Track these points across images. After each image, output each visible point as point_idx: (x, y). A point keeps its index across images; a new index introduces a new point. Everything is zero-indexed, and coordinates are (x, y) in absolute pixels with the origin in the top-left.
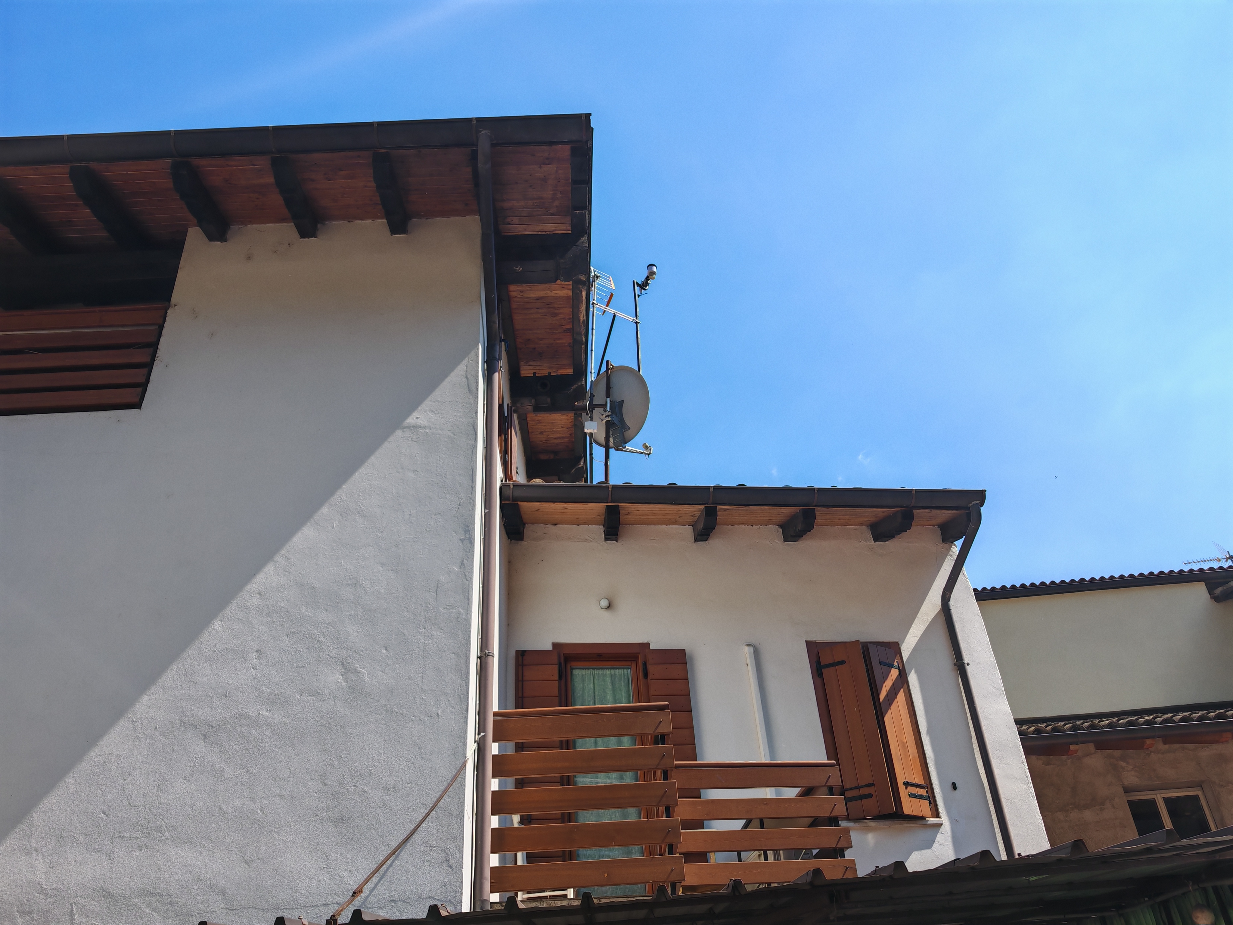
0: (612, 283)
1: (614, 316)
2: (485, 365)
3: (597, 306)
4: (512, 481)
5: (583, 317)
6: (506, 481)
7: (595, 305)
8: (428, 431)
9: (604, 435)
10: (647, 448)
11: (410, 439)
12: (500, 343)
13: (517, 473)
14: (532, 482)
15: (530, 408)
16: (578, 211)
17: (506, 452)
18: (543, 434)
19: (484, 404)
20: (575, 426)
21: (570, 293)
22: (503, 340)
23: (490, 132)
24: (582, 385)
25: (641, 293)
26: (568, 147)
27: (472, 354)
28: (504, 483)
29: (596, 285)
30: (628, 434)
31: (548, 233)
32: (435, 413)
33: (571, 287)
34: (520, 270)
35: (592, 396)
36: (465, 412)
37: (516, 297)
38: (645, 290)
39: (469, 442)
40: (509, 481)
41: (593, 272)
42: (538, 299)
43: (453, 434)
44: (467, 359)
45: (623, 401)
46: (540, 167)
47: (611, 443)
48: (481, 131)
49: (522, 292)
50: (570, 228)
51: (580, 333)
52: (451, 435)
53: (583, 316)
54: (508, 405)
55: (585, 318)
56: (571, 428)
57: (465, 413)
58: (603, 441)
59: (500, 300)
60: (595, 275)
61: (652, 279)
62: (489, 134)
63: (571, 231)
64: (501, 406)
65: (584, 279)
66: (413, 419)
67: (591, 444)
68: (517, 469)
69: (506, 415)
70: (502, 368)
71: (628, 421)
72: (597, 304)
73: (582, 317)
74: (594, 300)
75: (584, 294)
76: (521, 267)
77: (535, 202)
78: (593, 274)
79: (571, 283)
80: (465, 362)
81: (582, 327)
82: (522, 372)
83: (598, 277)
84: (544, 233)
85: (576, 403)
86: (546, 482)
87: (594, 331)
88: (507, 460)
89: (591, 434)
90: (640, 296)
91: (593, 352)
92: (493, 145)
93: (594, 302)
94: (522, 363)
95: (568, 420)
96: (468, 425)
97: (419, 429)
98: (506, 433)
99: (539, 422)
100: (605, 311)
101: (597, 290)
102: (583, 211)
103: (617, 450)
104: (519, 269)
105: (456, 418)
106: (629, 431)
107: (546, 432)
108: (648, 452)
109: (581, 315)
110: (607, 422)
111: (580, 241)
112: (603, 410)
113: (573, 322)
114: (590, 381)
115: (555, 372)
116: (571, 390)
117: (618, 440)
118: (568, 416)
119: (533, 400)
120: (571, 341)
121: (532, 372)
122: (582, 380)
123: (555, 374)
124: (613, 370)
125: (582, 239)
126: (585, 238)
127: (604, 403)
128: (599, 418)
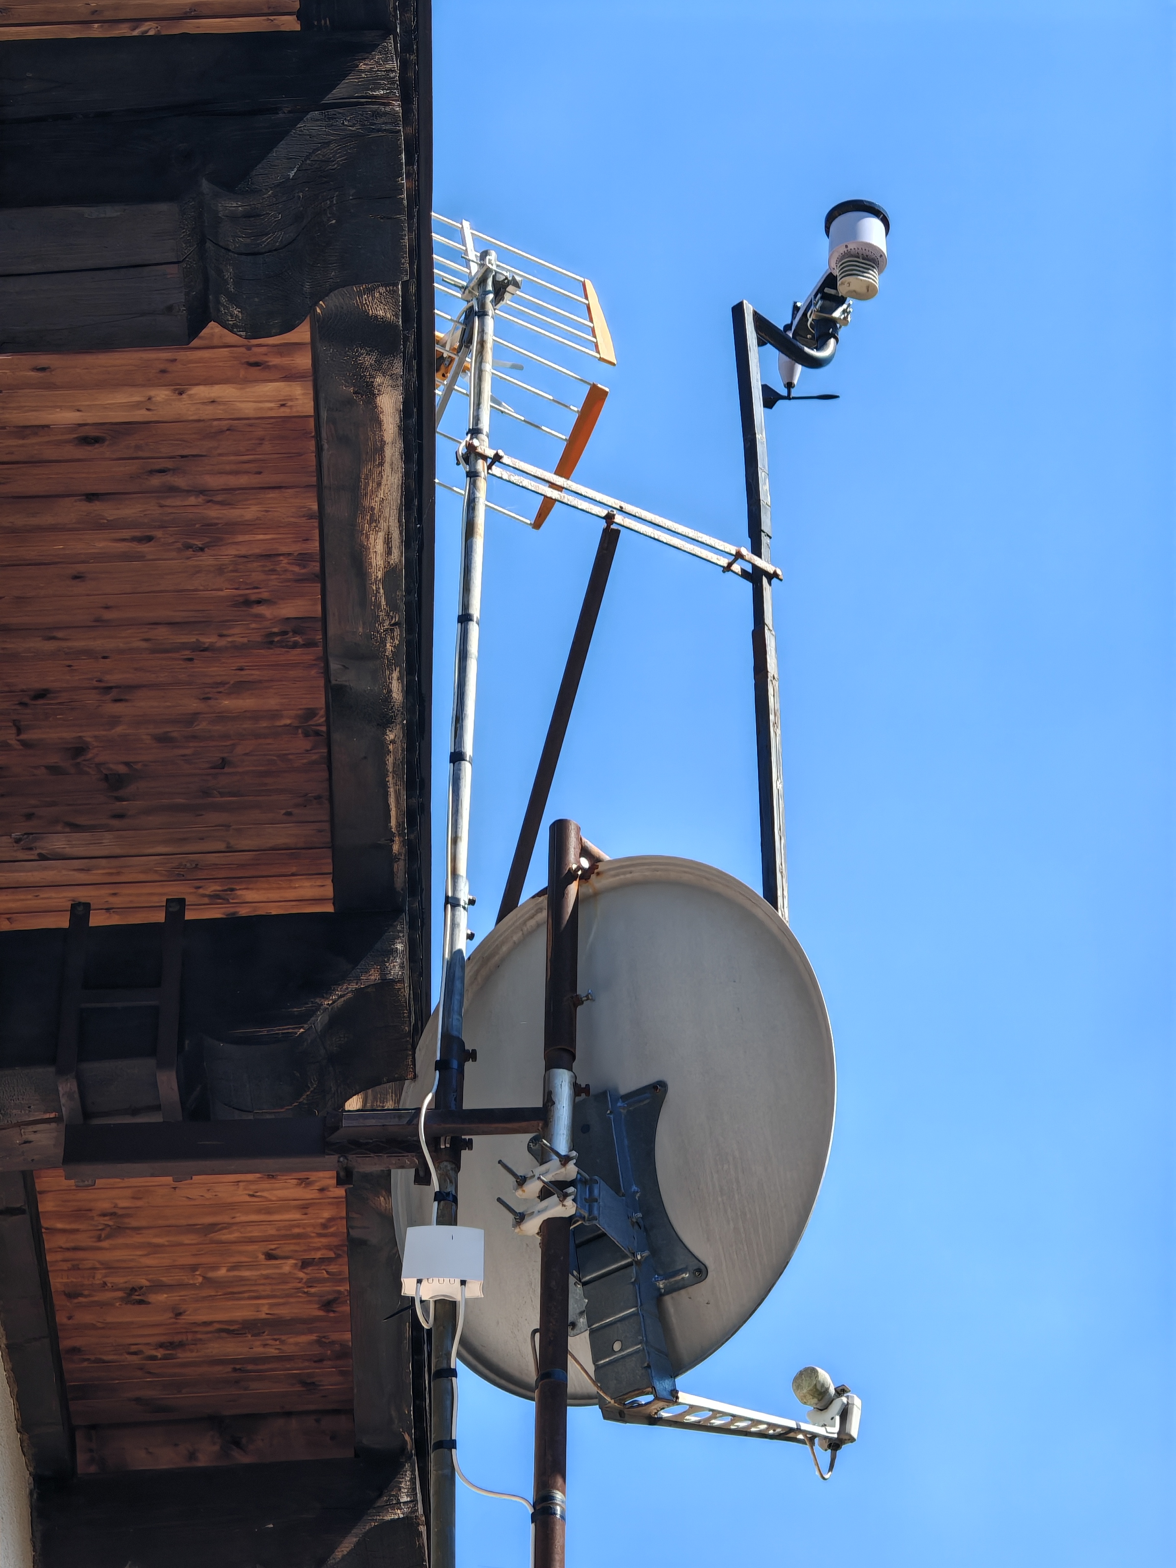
0: (599, 319)
1: (609, 540)
3: (496, 470)
5: (389, 552)
9: (530, 1314)
10: (820, 1399)
15: (47, 1138)
20: (354, 1247)
21: (300, 398)
24: (386, 985)
25: (789, 385)
30: (690, 1307)
33: (304, 361)
35: (455, 1058)
38: (815, 363)
45: (658, 1090)
47: (580, 1371)
51: (367, 654)
53: (388, 541)
55: (396, 556)
58: (524, 1355)
60: (485, 272)
61: (856, 297)
63: (301, 17)
65: (394, 317)
72: (497, 458)
79: (302, 336)
81: (382, 615)
85: (354, 1104)
89: (445, 1310)
90: (780, 403)
91: (468, 770)
93: (476, 442)
99: (117, 1226)
100: (548, 504)
101: (495, 365)
103: (620, 1412)
106: (701, 1291)
107: (169, 1288)
108: (830, 1429)
109: (372, 537)
110: (551, 1228)
111: (351, 79)
112: (530, 1149)
113: (321, 577)
114: (447, 956)
115: (215, 898)
116: (320, 1020)
117: (626, 1349)
118: (305, 1182)
119: (67, 1087)
120: (319, 702)
121: (63, 898)
122: (391, 952)
123: (215, 913)
124: (597, 883)
125: (362, 66)
126: (386, 60)
127: (537, 1102)
128: (499, 1200)
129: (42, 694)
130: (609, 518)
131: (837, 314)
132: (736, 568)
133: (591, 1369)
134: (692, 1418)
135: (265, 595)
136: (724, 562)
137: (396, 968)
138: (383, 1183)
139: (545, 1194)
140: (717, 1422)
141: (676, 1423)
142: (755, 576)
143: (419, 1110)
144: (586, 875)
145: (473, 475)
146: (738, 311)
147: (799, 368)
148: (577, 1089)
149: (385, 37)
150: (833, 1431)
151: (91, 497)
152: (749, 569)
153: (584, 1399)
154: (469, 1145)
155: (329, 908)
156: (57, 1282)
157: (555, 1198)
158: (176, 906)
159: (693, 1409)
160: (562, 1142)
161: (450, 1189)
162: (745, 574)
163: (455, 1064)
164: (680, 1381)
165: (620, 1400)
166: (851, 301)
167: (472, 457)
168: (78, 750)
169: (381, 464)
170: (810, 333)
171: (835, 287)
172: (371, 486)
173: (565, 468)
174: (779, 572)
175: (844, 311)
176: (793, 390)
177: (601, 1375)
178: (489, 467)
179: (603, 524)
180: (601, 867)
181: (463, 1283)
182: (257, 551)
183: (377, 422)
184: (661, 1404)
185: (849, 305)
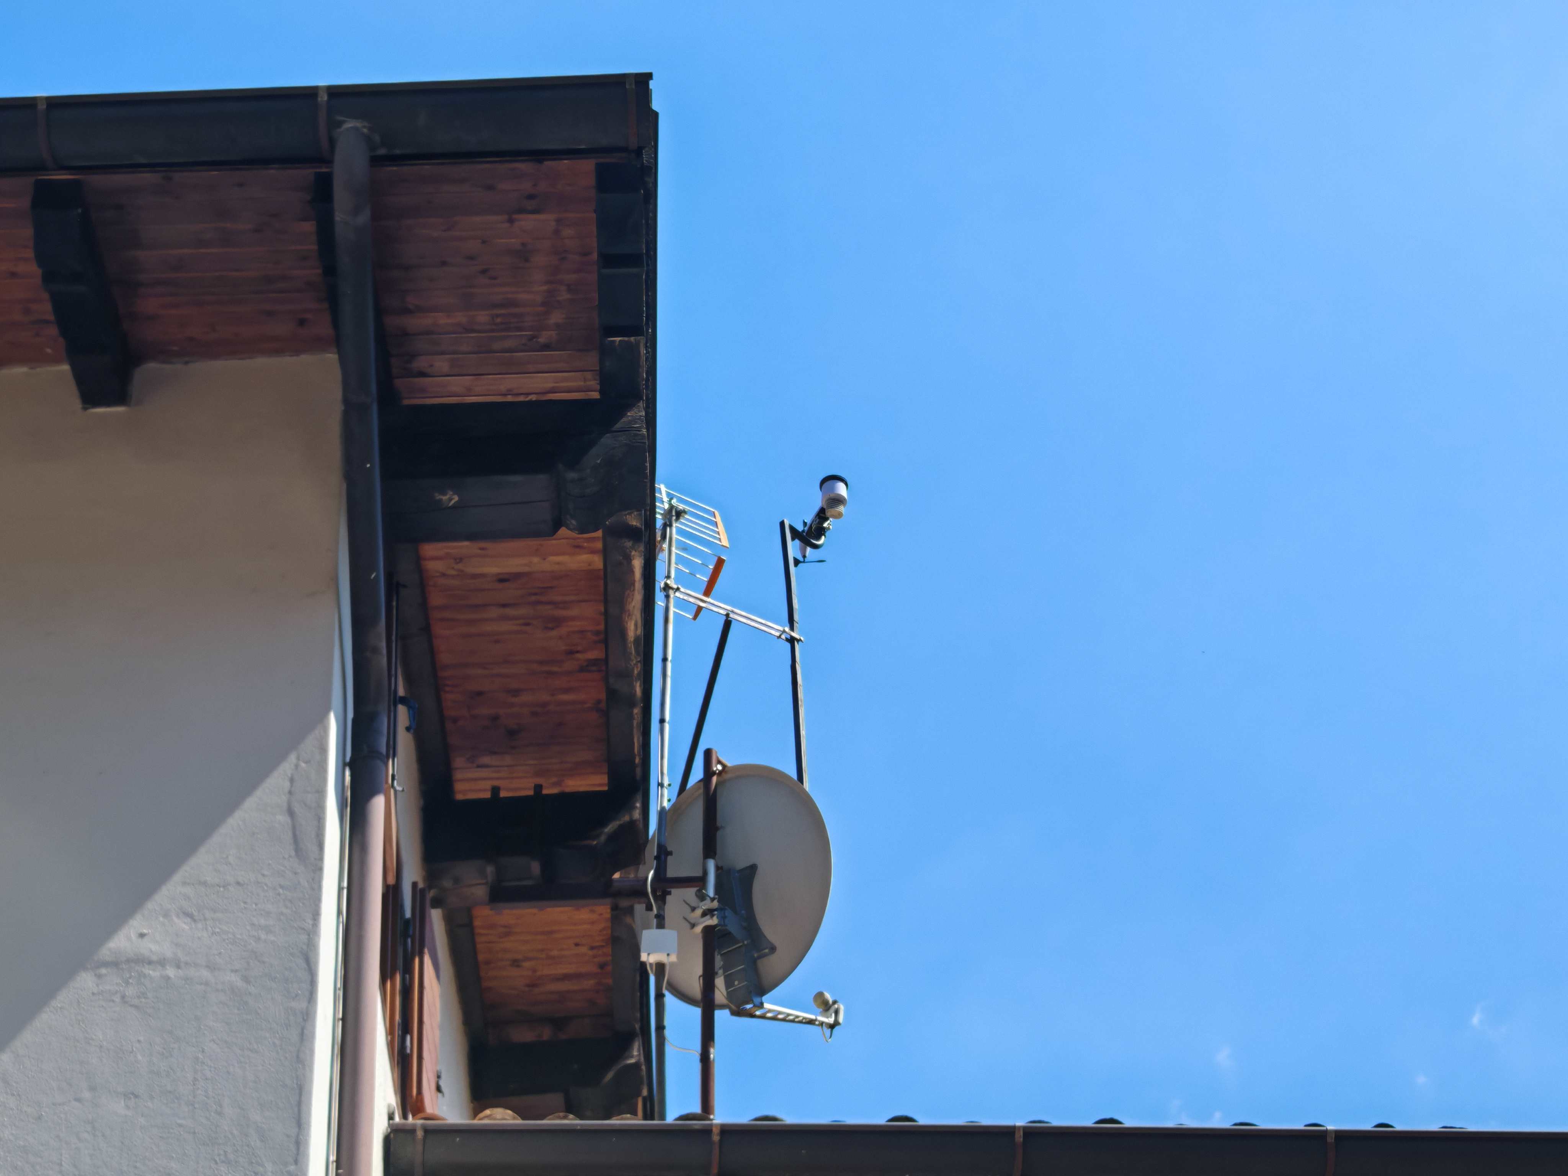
0: (721, 528)
1: (728, 624)
2: (348, 773)
3: (677, 594)
4: (421, 1115)
5: (636, 628)
6: (405, 1117)
7: (671, 593)
8: (171, 972)
9: (698, 969)
10: (826, 1006)
11: (117, 999)
12: (392, 708)
13: (439, 1089)
14: (481, 1119)
15: (480, 892)
16: (619, 339)
17: (406, 1028)
18: (518, 966)
19: (340, 889)
20: (615, 940)
21: (597, 562)
22: (403, 701)
23: (366, 124)
24: (632, 823)
25: (804, 557)
26: (588, 165)
27: (310, 742)
28: (397, 1125)
29: (675, 536)
30: (769, 965)
31: (533, 398)
32: (195, 921)
33: (599, 545)
34: (453, 502)
35: (663, 854)
36: (282, 913)
37: (444, 575)
38: (816, 547)
39: (293, 1004)
40: (413, 1116)
41: (665, 499)
42: (503, 579)
43: (246, 979)
44: (292, 758)
45: (753, 869)
46: (511, 221)
47: (720, 994)
48: (340, 124)
49: (460, 560)
50: (594, 384)
51: (626, 675)
52: (241, 984)
53: (636, 625)
54: (414, 885)
55: (640, 631)
56: (602, 946)
57: (282, 917)
58: (695, 988)
59: (393, 587)
60: (672, 507)
61: (834, 517)
62: (365, 130)
63: (600, 392)
64: (391, 894)
65: (638, 525)
66: (129, 939)
67: (660, 996)
68: (439, 1077)
69: (408, 914)
70: (395, 782)
71: (771, 930)
72: (678, 589)
73: (633, 628)
74: (668, 577)
75: (638, 564)
76: (454, 494)
77: (497, 316)
78: (666, 506)
79: (599, 533)
80: (286, 767)
81: (633, 658)
82: (459, 787)
83: (679, 514)
84: (522, 398)
85: (617, 876)
86: (523, 1118)
87: (669, 665)
88: (408, 1051)
89: (660, 968)
90: (800, 565)
91: (667, 727)
92: (376, 161)
93: (668, 582)
94: (459, 762)
95: (592, 923)
96: (292, 954)
97: (147, 966)
98: (408, 970)
99: (508, 932)
100: (700, 609)
101: (677, 548)
102: (632, 339)
103: (738, 1012)
104: (450, 499)
105: (256, 934)
106: (773, 958)
107: (530, 959)
108: (830, 1019)
109: (629, 623)
110: (708, 931)
111: (624, 419)
112: (696, 895)
113: (606, 642)
114: (659, 809)
115: (555, 784)
116: (603, 838)
117: (740, 984)
118: (592, 911)
119: (490, 869)
120: (603, 696)
121: (488, 785)
122: (634, 808)
123: (555, 791)
124: (725, 776)
125: (629, 414)
126: (639, 411)
127: (699, 873)
128: (684, 918)
129: (480, 694)
130: (727, 615)
131: (825, 525)
132: (783, 637)
133: (725, 993)
134: (769, 1015)
135: (579, 648)
136: (778, 634)
137: (637, 814)
138: (630, 911)
139: (704, 914)
140: (780, 1016)
141: (763, 1017)
142: (792, 641)
143: (647, 878)
144: (721, 773)
145: (667, 597)
146: (782, 524)
147: (809, 549)
148: (718, 868)
149: (639, 401)
150: (831, 1020)
151: (504, 606)
152: (789, 637)
153: (722, 1007)
154: (669, 893)
155: (606, 788)
156: (481, 957)
157: (708, 917)
158: (538, 788)
159: (770, 1011)
160: (711, 891)
161: (662, 913)
162: (787, 640)
163: (663, 857)
164: (764, 998)
165: (738, 1006)
166: (831, 519)
167: (667, 589)
168: (495, 718)
169: (634, 590)
170: (814, 534)
171: (824, 513)
172: (629, 600)
173: (707, 593)
174: (802, 639)
175: (829, 524)
176: (806, 559)
177: (730, 996)
178: (675, 593)
179: (724, 618)
180: (726, 769)
181: (668, 955)
182: (577, 629)
183: (632, 572)
184: (756, 1009)
185: (831, 521)
